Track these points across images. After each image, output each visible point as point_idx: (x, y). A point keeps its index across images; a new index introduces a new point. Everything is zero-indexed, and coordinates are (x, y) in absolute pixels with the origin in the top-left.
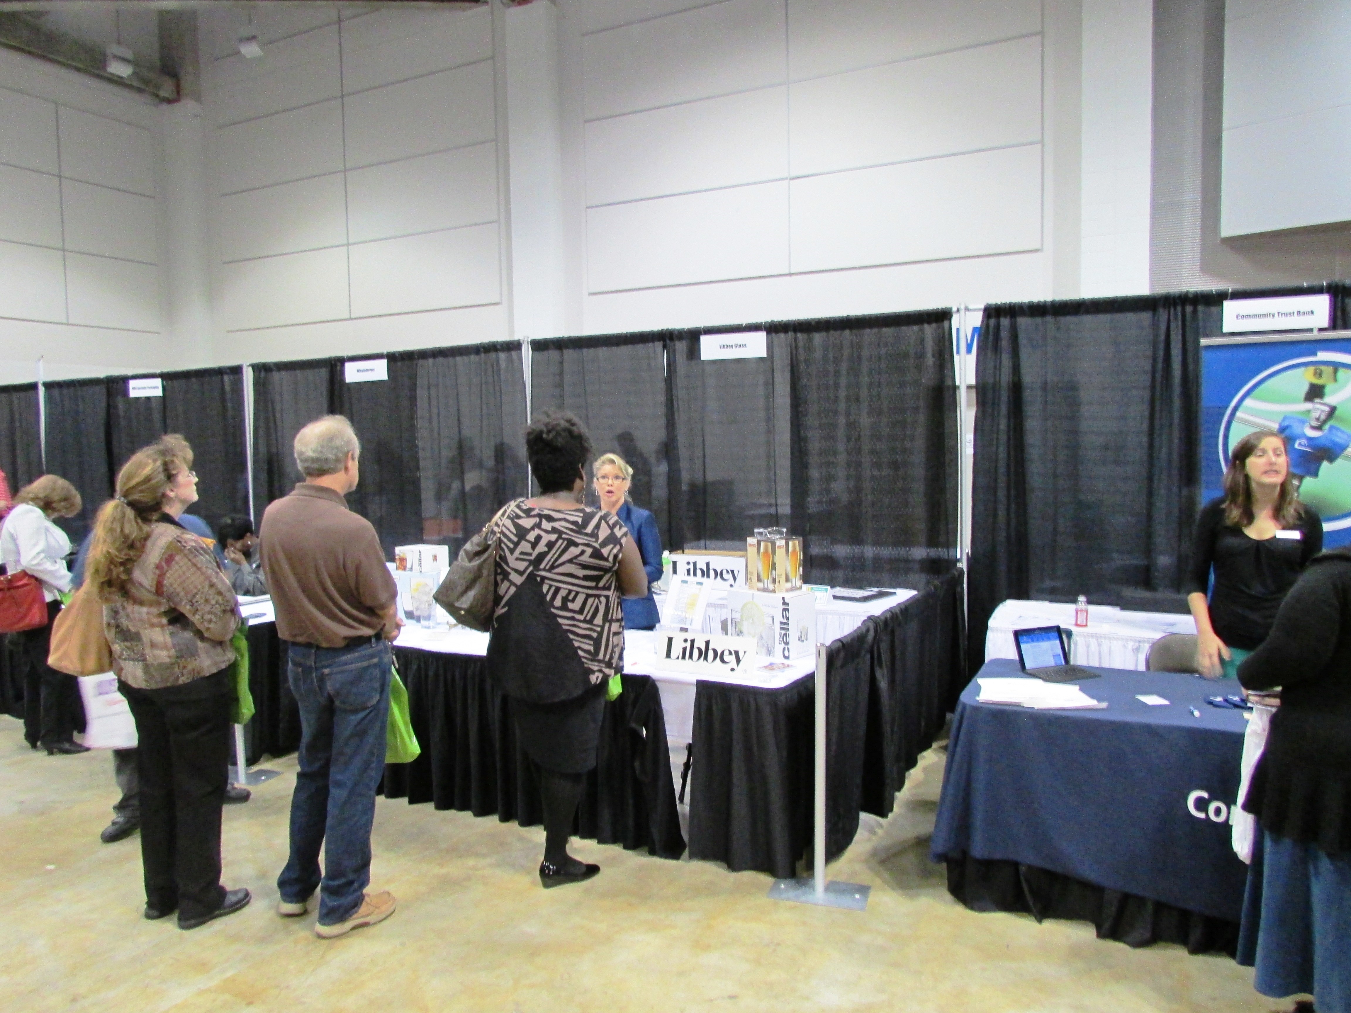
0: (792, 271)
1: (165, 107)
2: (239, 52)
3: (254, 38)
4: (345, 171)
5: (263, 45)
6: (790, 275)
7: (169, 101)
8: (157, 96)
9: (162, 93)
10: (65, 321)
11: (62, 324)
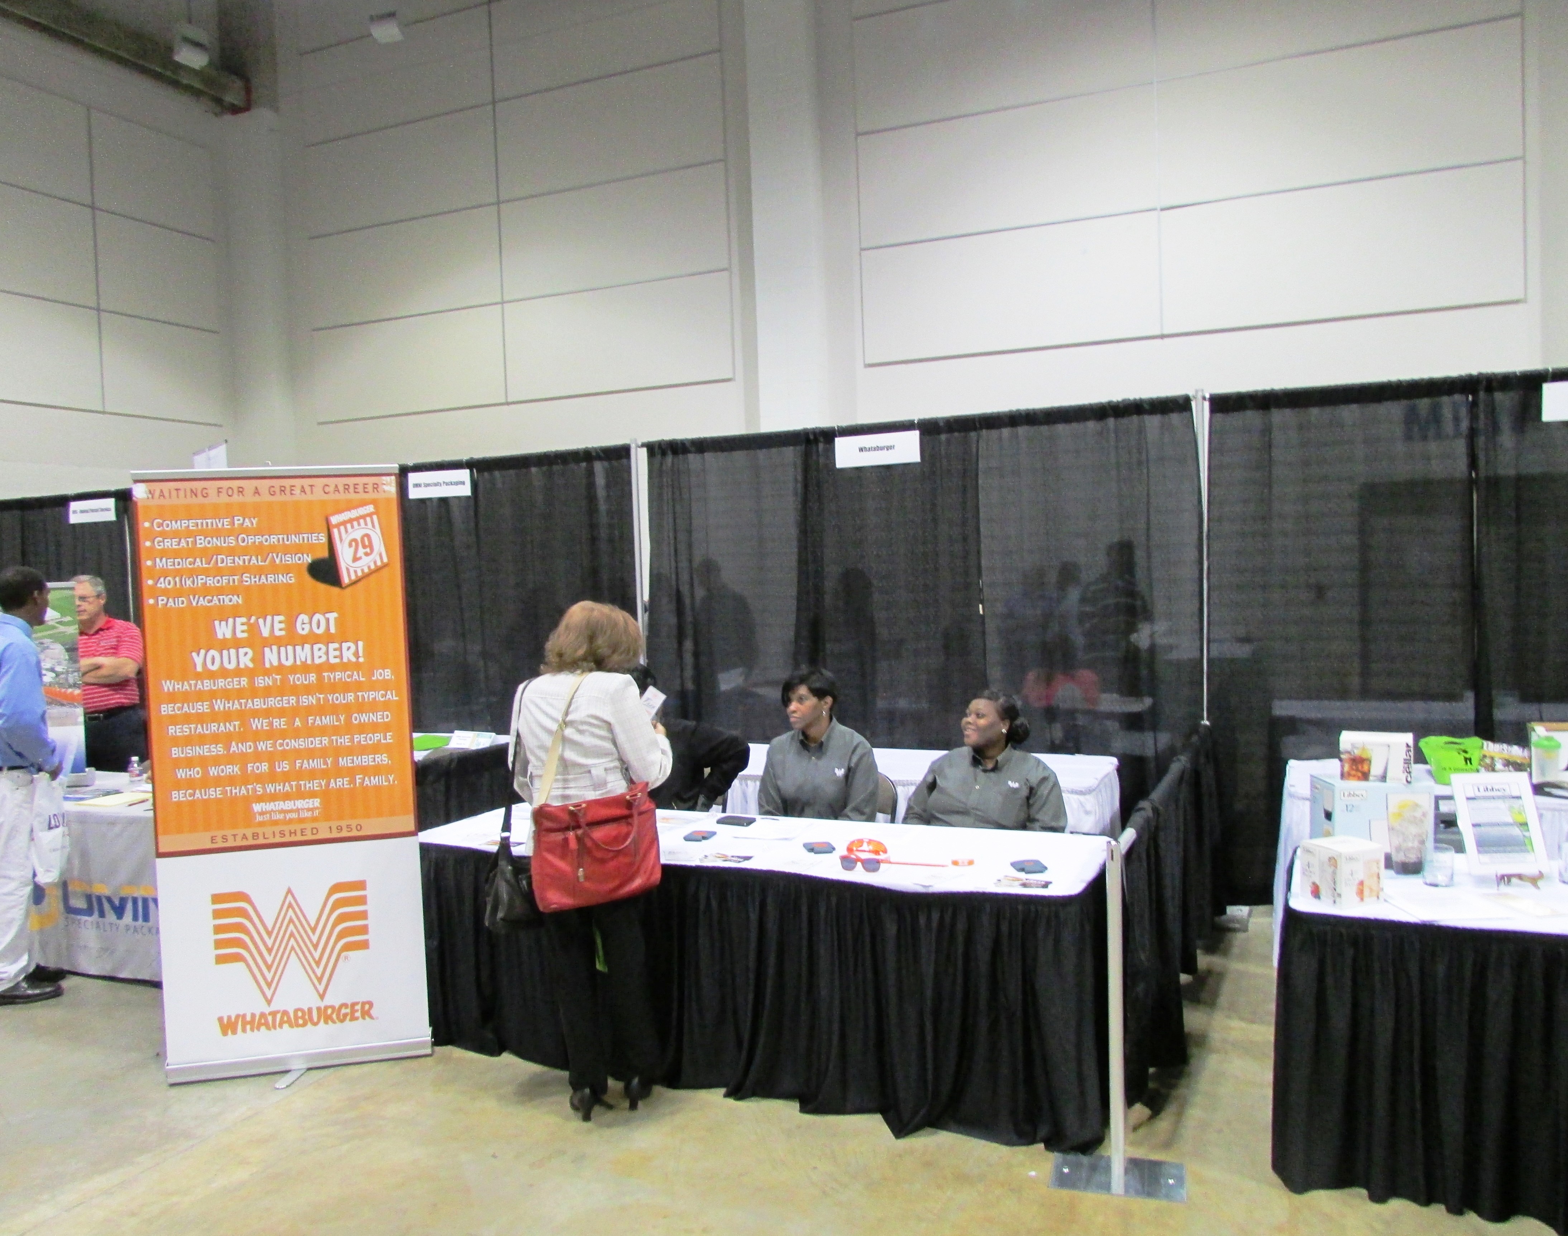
0: (1166, 332)
1: (228, 118)
2: (370, 35)
3: (392, 15)
4: (498, 203)
5: (405, 26)
6: (1162, 337)
7: (235, 110)
8: (218, 101)
9: (230, 98)
10: (100, 409)
11: (97, 412)
